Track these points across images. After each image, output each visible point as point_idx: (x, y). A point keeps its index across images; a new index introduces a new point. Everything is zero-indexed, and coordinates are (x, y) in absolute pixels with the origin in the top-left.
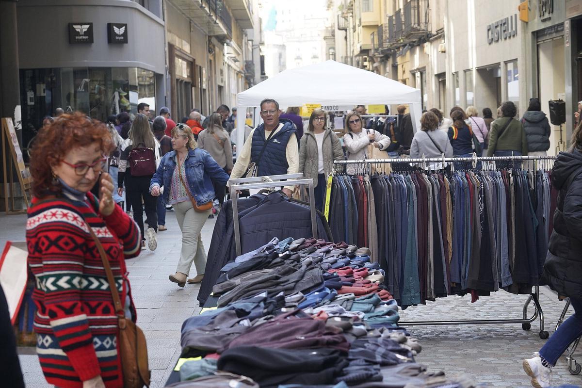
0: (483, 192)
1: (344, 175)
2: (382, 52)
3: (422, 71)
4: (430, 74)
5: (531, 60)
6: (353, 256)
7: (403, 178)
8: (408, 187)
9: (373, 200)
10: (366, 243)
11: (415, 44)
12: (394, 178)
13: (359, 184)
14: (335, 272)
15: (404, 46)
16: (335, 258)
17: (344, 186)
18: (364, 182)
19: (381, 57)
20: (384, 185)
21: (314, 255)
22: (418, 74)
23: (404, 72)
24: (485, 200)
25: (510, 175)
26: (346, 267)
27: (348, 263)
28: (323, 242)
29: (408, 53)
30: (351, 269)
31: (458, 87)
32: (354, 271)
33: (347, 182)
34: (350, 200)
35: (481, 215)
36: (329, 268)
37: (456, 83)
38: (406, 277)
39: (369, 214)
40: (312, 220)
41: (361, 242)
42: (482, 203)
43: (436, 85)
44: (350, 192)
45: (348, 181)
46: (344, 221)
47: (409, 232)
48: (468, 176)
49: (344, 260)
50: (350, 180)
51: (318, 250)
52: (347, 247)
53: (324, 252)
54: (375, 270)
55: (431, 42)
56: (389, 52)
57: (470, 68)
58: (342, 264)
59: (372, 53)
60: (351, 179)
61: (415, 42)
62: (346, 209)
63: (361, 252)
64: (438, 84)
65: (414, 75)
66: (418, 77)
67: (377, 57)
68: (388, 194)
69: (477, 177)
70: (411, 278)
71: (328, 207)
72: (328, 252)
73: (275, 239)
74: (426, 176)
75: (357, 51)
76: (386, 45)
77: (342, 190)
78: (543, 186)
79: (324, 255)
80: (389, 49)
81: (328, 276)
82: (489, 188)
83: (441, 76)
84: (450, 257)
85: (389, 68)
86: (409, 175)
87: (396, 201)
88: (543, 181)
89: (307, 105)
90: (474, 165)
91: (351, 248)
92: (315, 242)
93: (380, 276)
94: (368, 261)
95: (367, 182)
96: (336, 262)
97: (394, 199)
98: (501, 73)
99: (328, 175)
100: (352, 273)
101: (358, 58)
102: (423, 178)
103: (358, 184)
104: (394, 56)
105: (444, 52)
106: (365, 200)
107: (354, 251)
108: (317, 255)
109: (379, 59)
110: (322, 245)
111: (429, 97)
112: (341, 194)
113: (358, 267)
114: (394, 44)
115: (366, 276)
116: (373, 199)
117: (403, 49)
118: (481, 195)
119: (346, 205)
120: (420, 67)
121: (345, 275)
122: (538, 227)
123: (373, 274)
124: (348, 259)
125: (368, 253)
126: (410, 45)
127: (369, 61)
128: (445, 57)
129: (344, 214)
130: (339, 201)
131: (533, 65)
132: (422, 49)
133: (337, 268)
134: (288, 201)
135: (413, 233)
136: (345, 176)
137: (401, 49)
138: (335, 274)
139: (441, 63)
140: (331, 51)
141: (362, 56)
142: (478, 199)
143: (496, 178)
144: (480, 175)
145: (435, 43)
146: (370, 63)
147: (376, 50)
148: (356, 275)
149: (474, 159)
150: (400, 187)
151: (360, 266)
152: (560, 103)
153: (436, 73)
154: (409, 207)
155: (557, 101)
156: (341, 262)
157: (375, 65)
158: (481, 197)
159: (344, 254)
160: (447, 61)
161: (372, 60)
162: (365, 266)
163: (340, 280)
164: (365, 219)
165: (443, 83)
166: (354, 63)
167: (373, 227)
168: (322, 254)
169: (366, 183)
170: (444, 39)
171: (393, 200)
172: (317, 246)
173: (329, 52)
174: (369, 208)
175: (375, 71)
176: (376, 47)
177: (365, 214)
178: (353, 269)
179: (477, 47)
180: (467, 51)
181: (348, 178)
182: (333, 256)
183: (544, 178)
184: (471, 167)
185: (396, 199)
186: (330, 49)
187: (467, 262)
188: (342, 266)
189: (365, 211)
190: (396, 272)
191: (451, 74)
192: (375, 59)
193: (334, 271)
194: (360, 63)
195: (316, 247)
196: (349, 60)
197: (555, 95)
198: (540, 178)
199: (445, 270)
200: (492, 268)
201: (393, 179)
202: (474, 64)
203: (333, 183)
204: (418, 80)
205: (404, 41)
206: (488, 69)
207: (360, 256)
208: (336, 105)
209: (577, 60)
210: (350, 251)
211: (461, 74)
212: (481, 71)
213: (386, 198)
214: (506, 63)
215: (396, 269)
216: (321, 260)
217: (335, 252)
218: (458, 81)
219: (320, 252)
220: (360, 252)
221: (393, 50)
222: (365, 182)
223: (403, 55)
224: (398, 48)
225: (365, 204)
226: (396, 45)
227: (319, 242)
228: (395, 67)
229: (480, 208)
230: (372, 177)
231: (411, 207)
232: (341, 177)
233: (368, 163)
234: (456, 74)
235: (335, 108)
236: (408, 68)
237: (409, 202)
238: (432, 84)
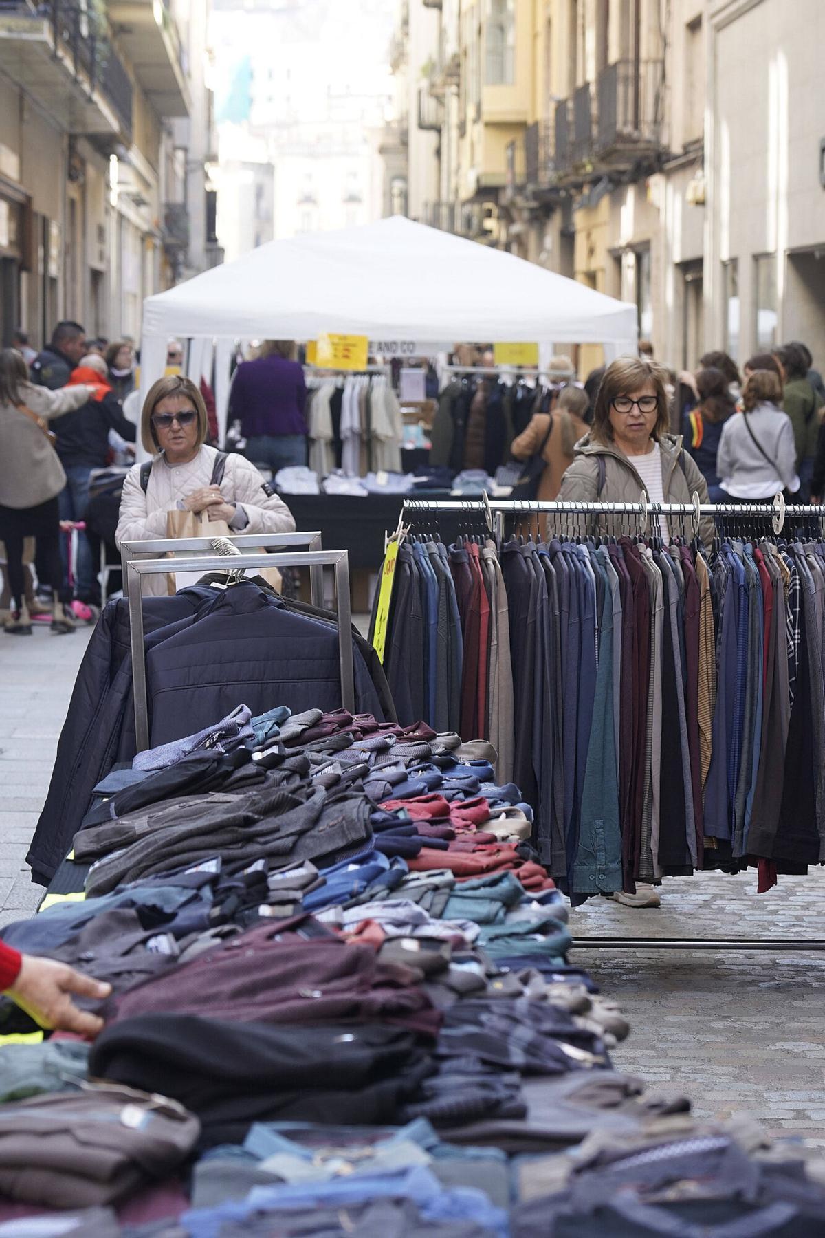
0: (800, 598)
1: (430, 540)
2: (536, 195)
3: (641, 250)
4: (663, 260)
6: (448, 764)
7: (587, 553)
8: (600, 581)
9: (504, 609)
10: (481, 727)
11: (625, 178)
12: (564, 553)
13: (470, 564)
14: (401, 809)
15: (596, 181)
16: (402, 769)
17: (429, 570)
18: (483, 560)
19: (532, 210)
20: (536, 571)
21: (345, 757)
22: (629, 260)
23: (591, 251)
24: (804, 622)
26: (431, 794)
27: (436, 784)
28: (370, 722)
29: (605, 203)
30: (445, 801)
31: (735, 295)
32: (452, 805)
33: (438, 558)
34: (443, 608)
35: (791, 661)
36: (386, 796)
37: (731, 286)
38: (585, 818)
39: (493, 648)
40: (341, 658)
41: (471, 726)
42: (794, 629)
43: (676, 291)
44: (443, 585)
45: (441, 557)
46: (426, 665)
47: (599, 698)
48: (759, 554)
49: (426, 775)
50: (444, 553)
51: (357, 745)
52: (434, 737)
53: (372, 751)
54: (507, 806)
55: (668, 174)
56: (552, 196)
57: (771, 249)
58: (421, 785)
59: (507, 196)
60: (448, 550)
61: (623, 173)
62: (432, 632)
63: (470, 752)
64: (681, 288)
65: (618, 260)
66: (629, 267)
67: (520, 210)
68: (545, 596)
69: (784, 558)
70: (599, 822)
71: (385, 624)
72: (382, 750)
73: (241, 710)
74: (649, 552)
75: (468, 188)
76: (547, 177)
77: (422, 581)
79: (373, 758)
80: (555, 189)
81: (385, 820)
82: (816, 587)
83: (691, 268)
84: (705, 769)
85: (551, 239)
86: (603, 548)
87: (565, 615)
89: (330, 336)
90: (778, 525)
91: (443, 740)
92: (349, 722)
93: (521, 821)
94: (489, 778)
95: (490, 562)
96: (403, 779)
97: (561, 611)
99: (387, 539)
100: (445, 811)
101: (467, 209)
102: (639, 555)
103: (467, 566)
104: (567, 208)
105: (701, 203)
106: (485, 610)
107: (452, 749)
108: (354, 756)
109: (526, 215)
110: (367, 731)
111: (656, 322)
112: (421, 589)
113: (461, 795)
114: (566, 176)
115: (482, 820)
116: (506, 609)
117: (591, 191)
118: (793, 606)
119: (432, 622)
120: (636, 240)
121: (429, 816)
123: (504, 815)
124: (437, 772)
125: (490, 756)
126: (611, 180)
127: (499, 218)
128: (705, 218)
129: (426, 645)
130: (415, 608)
132: (643, 191)
133: (407, 797)
134: (280, 606)
135: (609, 701)
136: (432, 544)
137: (586, 191)
138: (401, 815)
139: (691, 229)
140: (398, 185)
141: (481, 203)
142: (786, 617)
144: (791, 552)
145: (678, 178)
146: (503, 223)
147: (520, 189)
148: (457, 817)
149: (777, 508)
150: (577, 577)
151: (468, 794)
153: (677, 258)
154: (600, 632)
156: (418, 780)
157: (517, 228)
158: (794, 613)
159: (425, 758)
160: (708, 227)
161: (507, 216)
162: (482, 794)
163: (415, 832)
164: (483, 658)
165: (697, 285)
166: (459, 225)
167: (503, 683)
168: (366, 756)
169: (487, 565)
170: (703, 168)
171: (557, 612)
172: (355, 732)
173: (391, 188)
174: (494, 633)
175: (514, 247)
176: (520, 180)
177: (483, 647)
178: (450, 800)
179: (791, 196)
180: (761, 205)
181: (439, 549)
182: (396, 764)
184: (770, 532)
185: (565, 608)
186: (394, 178)
187: (749, 783)
188: (420, 792)
189: (483, 638)
190: (559, 804)
191: (719, 267)
192: (515, 214)
193: (400, 804)
194: (475, 221)
195: (351, 736)
196: (444, 211)
199: (690, 803)
200: (814, 801)
201: (560, 555)
202: (779, 241)
203: (400, 563)
204: (629, 275)
205: (594, 169)
206: (817, 255)
207: (468, 764)
208: (408, 338)
210: (440, 750)
211: (745, 267)
212: (800, 259)
213: (539, 607)
215: (559, 796)
216: (365, 773)
217: (402, 751)
218: (734, 282)
219: (361, 749)
220: (468, 753)
221: (567, 190)
222: (486, 561)
223: (590, 206)
224: (579, 187)
225: (484, 620)
226: (572, 178)
227: (358, 720)
228: (568, 238)
229: (788, 641)
230: (502, 547)
231: (604, 633)
232: (421, 546)
233: (495, 510)
234: (731, 265)
235: (405, 347)
236: (603, 241)
237: (600, 618)
238: (667, 286)
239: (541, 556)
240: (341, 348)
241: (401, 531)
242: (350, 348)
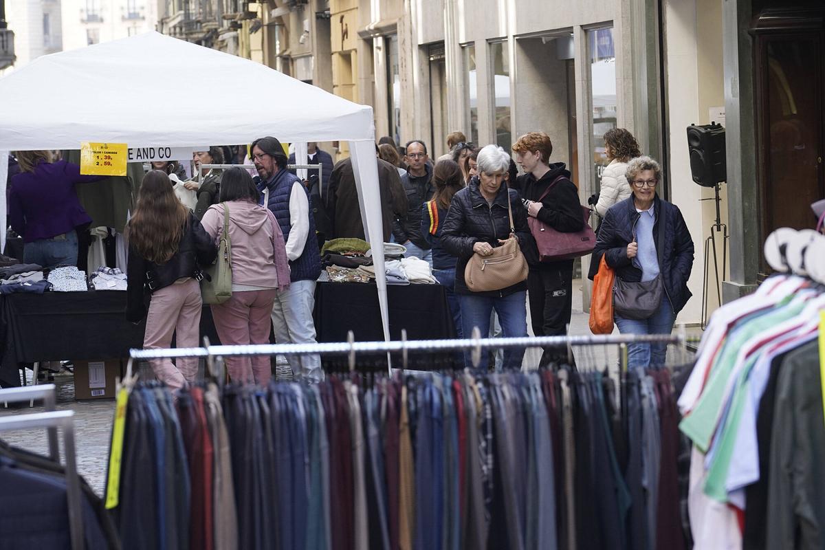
0: (492, 426)
3: (388, 34)
4: (408, 42)
5: (644, 28)
7: (299, 392)
8: (310, 419)
9: (226, 450)
12: (279, 394)
13: (194, 409)
17: (156, 414)
18: (206, 404)
20: (251, 412)
22: (379, 42)
23: (345, 34)
24: (496, 448)
25: (564, 385)
33: (164, 404)
34: (170, 449)
35: (486, 484)
42: (486, 455)
43: (421, 70)
44: (169, 430)
45: (168, 403)
46: (156, 502)
47: (312, 525)
48: (457, 386)
50: (170, 398)
57: (503, 35)
62: (161, 474)
64: (426, 68)
65: (369, 42)
66: (379, 48)
68: (260, 435)
69: (480, 389)
74: (355, 389)
77: (150, 426)
78: (641, 410)
82: (506, 416)
83: (434, 51)
85: (310, 21)
87: (278, 451)
88: (641, 397)
89: (92, 145)
90: (476, 357)
95: (213, 406)
97: (275, 448)
98: (575, 49)
99: (118, 386)
102: (344, 393)
103: (191, 410)
106: (208, 451)
112: (149, 435)
116: (228, 448)
118: (485, 433)
119: (160, 464)
120: (382, 25)
122: (630, 511)
129: (155, 485)
130: (144, 452)
131: (649, 39)
135: (320, 529)
136: (158, 389)
139: (432, 17)
142: (479, 445)
143: (528, 389)
144: (487, 383)
149: (474, 342)
150: (289, 416)
152: (715, 132)
153: (421, 42)
154: (310, 465)
155: (706, 127)
158: (486, 440)
164: (207, 497)
165: (440, 65)
167: (227, 518)
169: (209, 408)
171: (271, 450)
174: (217, 469)
175: (277, 30)
177: (208, 485)
181: (166, 394)
183: (645, 391)
185: (278, 445)
189: (207, 477)
191: (457, 48)
194: (241, 4)
197: (703, 112)
198: (635, 389)
201: (275, 396)
202: (509, 27)
204: (379, 55)
206: (544, 39)
211: (481, 49)
212: (528, 43)
214: (586, 29)
222: (208, 405)
225: (208, 460)
228: (324, 21)
229: (481, 467)
230: (224, 390)
231: (314, 465)
232: (149, 393)
233: (215, 357)
234: (467, 47)
235: (162, 153)
236: (355, 24)
237: (310, 453)
239: (258, 398)
240: (102, 156)
241: (128, 380)
242: (111, 155)
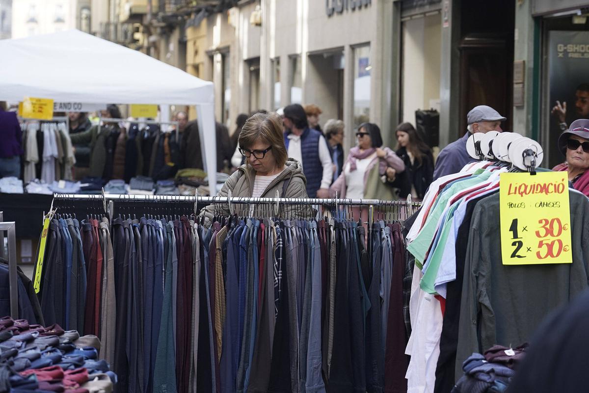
0: (283, 252)
1: (69, 217)
2: (164, 19)
3: (225, 53)
4: (237, 59)
5: (390, 45)
6: (69, 349)
7: (161, 226)
8: (166, 242)
9: (111, 259)
10: (97, 328)
11: (215, 10)
12: (148, 226)
13: (92, 232)
14: (33, 374)
15: (198, 11)
16: (38, 351)
17: (67, 235)
18: (100, 229)
19: (162, 28)
20: (129, 236)
21: (7, 345)
22: (218, 58)
23: (196, 53)
24: (284, 266)
25: (332, 229)
26: (54, 366)
27: (58, 360)
28: (25, 324)
29: (204, 23)
30: (62, 370)
31: (278, 81)
32: (66, 373)
33: (73, 228)
34: (75, 258)
35: (276, 289)
36: (27, 367)
37: (275, 76)
38: (156, 384)
39: (104, 281)
40: (11, 287)
41: (90, 325)
42: (278, 270)
43: (245, 76)
44: (76, 245)
45: (75, 228)
46: (65, 291)
47: (165, 312)
48: (263, 226)
49: (52, 355)
50: (78, 225)
51: (15, 338)
52: (63, 333)
53: (23, 341)
54: (100, 373)
55: (240, 7)
56: (174, 20)
57: (298, 52)
58: (48, 361)
59: (148, 19)
60: (80, 223)
61: (214, 6)
62: (68, 273)
63: (85, 342)
64: (248, 74)
65: (211, 58)
66: (218, 62)
67: (156, 28)
68: (134, 251)
69: (277, 229)
70: (164, 386)
71: (41, 267)
72: (30, 340)
74: (196, 226)
75: (124, 15)
76: (170, 9)
77: (63, 241)
78: (381, 248)
79: (24, 346)
80: (175, 16)
81: (19, 381)
82: (293, 246)
83: (253, 63)
84: (220, 355)
85: (173, 46)
86: (171, 223)
87: (145, 262)
88: (382, 239)
89: (31, 99)
91: (68, 335)
92: (12, 324)
93: (107, 382)
94: (94, 357)
95: (104, 231)
96: (38, 357)
97: (143, 260)
98: (345, 63)
99: (44, 217)
100: (61, 377)
101: (126, 26)
102: (189, 228)
103: (90, 233)
104: (183, 27)
105: (259, 25)
106: (100, 259)
107: (74, 340)
108: (12, 344)
109: (159, 30)
110: (22, 330)
111: (233, 95)
112: (62, 246)
113: (73, 367)
114: (182, 8)
115: (84, 381)
116: (112, 258)
117: (195, 16)
118: (278, 257)
119: (68, 266)
120: (222, 46)
121: (51, 379)
122: (370, 312)
123: (96, 379)
124: (59, 353)
125: (96, 345)
126: (207, 11)
127: (143, 32)
128: (261, 33)
129: (65, 280)
130: (58, 258)
131: (394, 53)
132: (226, 17)
133: (39, 368)
135: (170, 314)
136: (70, 219)
137: (193, 16)
138: (32, 378)
139: (253, 41)
140: (85, 12)
141: (133, 23)
143: (309, 231)
144: (282, 225)
145: (246, 10)
146: (146, 35)
147: (155, 15)
148: (67, 380)
149: (275, 200)
150: (153, 240)
151: (76, 366)
152: (433, 115)
153: (245, 57)
154: (165, 273)
155: (427, 111)
156: (47, 358)
157: (153, 38)
158: (278, 261)
159: (55, 345)
160: (263, 39)
161: (148, 32)
162: (85, 366)
163: (37, 387)
164: (98, 288)
165: (256, 73)
166: (121, 37)
167: (110, 303)
168: (19, 344)
169: (102, 232)
170: (260, 4)
171: (141, 261)
172: (14, 330)
173: (81, 14)
174: (105, 272)
175: (152, 50)
176: (155, 10)
177: (98, 281)
178: (65, 369)
179: (310, 21)
180: (294, 26)
181: (74, 222)
182: (35, 348)
183: (384, 236)
185: (145, 259)
186: (83, 8)
188: (48, 365)
189: (99, 276)
190: (141, 375)
191: (269, 62)
192: (152, 30)
193: (34, 371)
194: (129, 34)
195: (12, 333)
196: (112, 28)
197: (426, 102)
198: (378, 234)
200: (290, 372)
201: (145, 227)
202: (303, 48)
203: (50, 230)
204: (218, 67)
205: (198, 4)
206: (325, 56)
207: (81, 349)
208: (78, 101)
209: (461, 50)
210: (66, 341)
211: (284, 62)
212: (315, 58)
213: (130, 258)
214: (353, 47)
215: (141, 370)
216: (15, 354)
217: (42, 342)
218: (278, 71)
219: (16, 340)
220: (83, 343)
221: (182, 16)
222: (102, 230)
223: (196, 26)
224: (189, 14)
225: (99, 265)
226: (185, 9)
227: (18, 323)
228: (183, 45)
229: (274, 278)
230: (113, 222)
231: (168, 273)
232: (63, 221)
233: (109, 199)
234: (277, 61)
235: (76, 106)
236: (203, 46)
237: (166, 265)
238: (239, 74)
239: (134, 227)
240: (37, 106)
241: (51, 212)
242: (42, 106)
